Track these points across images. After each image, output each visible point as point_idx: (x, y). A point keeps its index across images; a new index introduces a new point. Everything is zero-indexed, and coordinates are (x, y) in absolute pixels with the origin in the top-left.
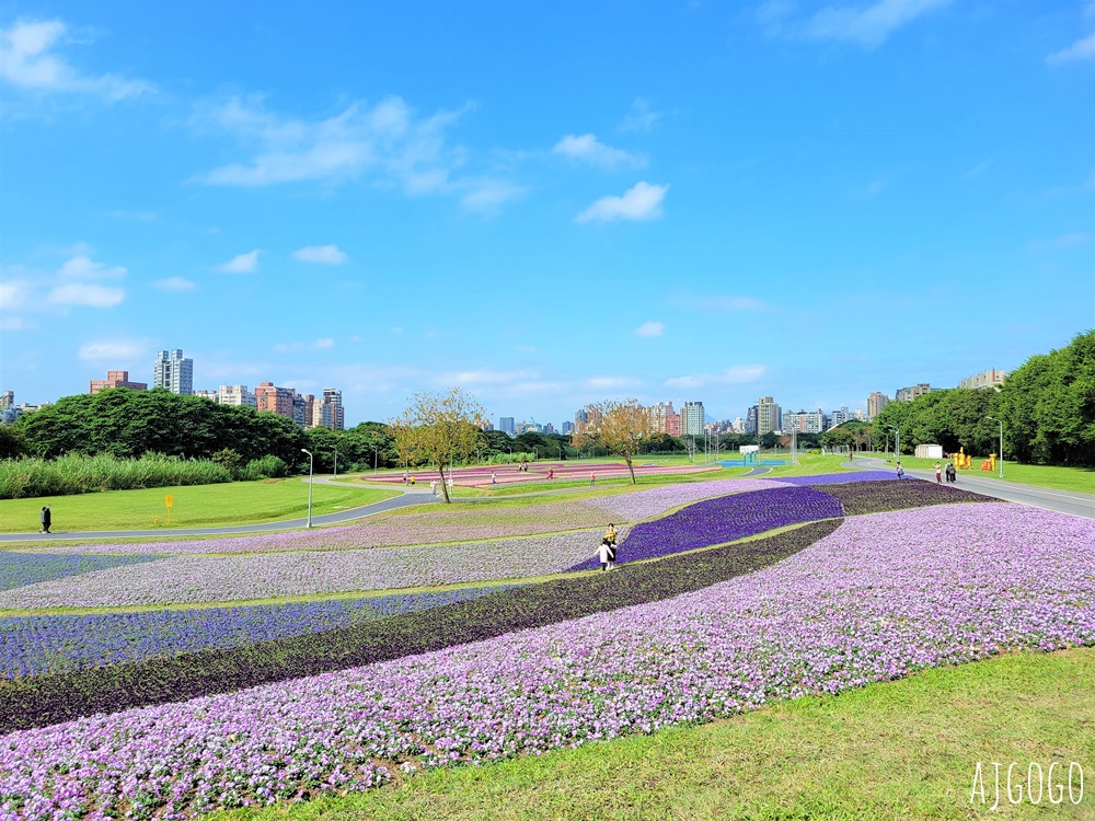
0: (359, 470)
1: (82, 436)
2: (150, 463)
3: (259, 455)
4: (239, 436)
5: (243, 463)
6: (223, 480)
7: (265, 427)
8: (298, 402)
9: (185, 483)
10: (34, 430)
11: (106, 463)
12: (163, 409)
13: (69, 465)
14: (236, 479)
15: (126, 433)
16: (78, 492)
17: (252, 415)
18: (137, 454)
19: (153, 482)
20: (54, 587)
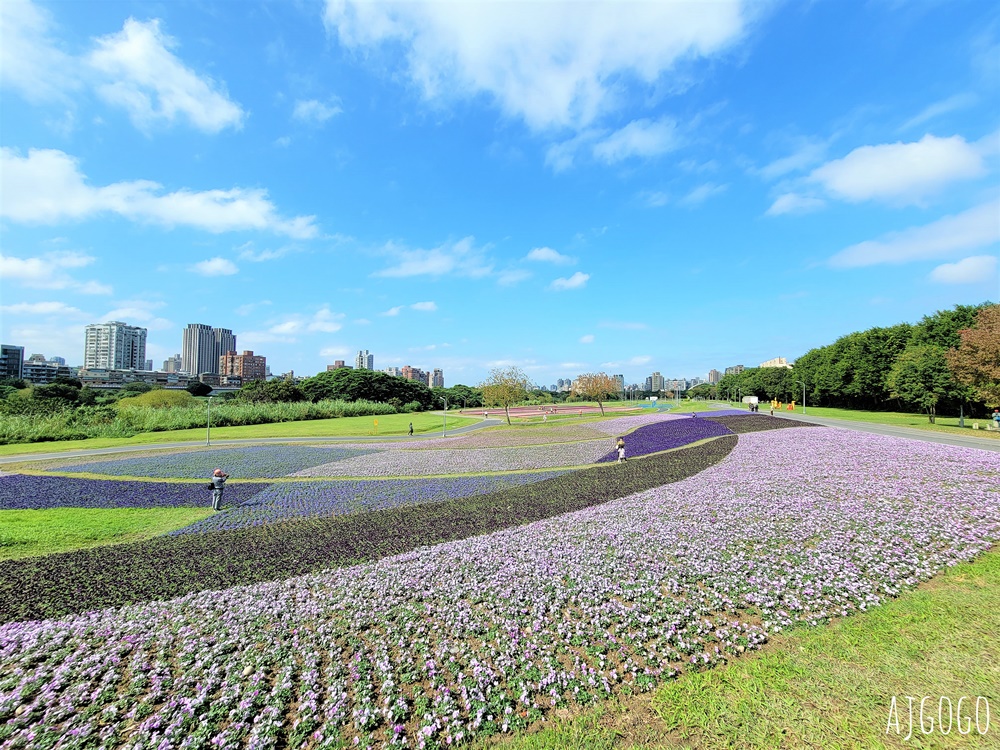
0: (457, 408)
1: (330, 391)
2: (361, 404)
3: (410, 401)
4: (400, 391)
5: (402, 405)
6: (394, 413)
7: (411, 388)
8: (422, 375)
9: (377, 414)
10: (308, 388)
11: (341, 404)
12: (366, 378)
13: (324, 405)
14: (399, 412)
15: (348, 389)
16: (329, 418)
17: (406, 381)
18: (354, 400)
19: (363, 413)
20: (338, 465)
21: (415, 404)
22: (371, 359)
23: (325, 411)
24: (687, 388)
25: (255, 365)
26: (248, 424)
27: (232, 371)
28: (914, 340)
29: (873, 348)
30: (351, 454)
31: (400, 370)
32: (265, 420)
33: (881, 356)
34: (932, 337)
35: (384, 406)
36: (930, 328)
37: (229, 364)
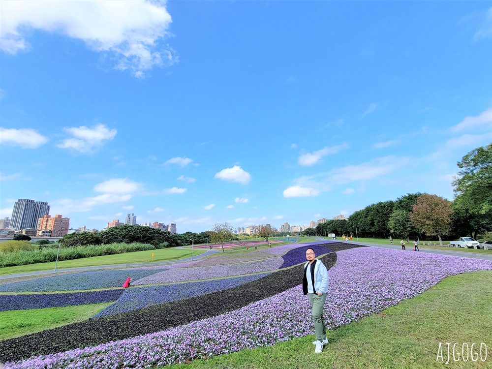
1: (117, 238)
2: (136, 244)
3: (162, 242)
4: (157, 236)
5: (158, 244)
6: (154, 249)
7: (164, 233)
8: (164, 226)
14: (157, 248)
16: (119, 253)
21: (166, 243)
22: (135, 218)
23: (116, 249)
25: (62, 223)
27: (46, 227)
28: (395, 208)
29: (380, 211)
31: (152, 224)
33: (384, 214)
34: (402, 206)
36: (401, 202)
37: (45, 223)
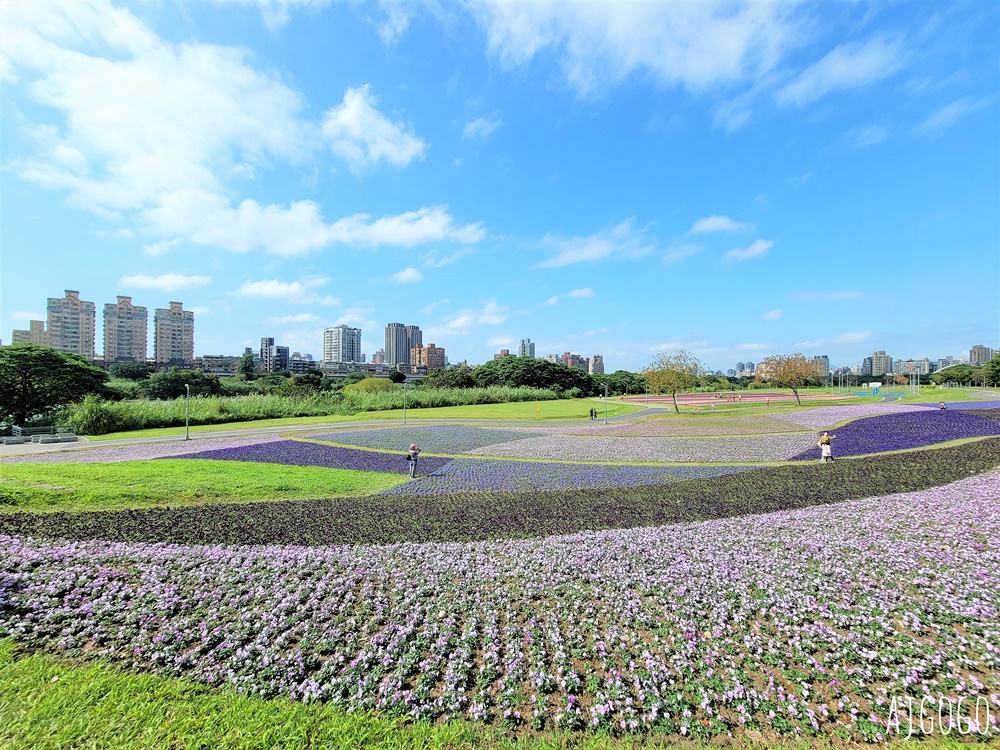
0: (617, 395)
4: (560, 378)
5: (563, 391)
6: (555, 399)
7: (571, 374)
8: (581, 362)
9: (539, 400)
10: (478, 375)
11: (506, 390)
12: (529, 365)
13: (493, 391)
14: (560, 398)
15: (513, 376)
16: (497, 402)
17: (566, 368)
18: (518, 386)
19: (526, 399)
20: (506, 446)
21: (576, 390)
22: (532, 347)
23: (493, 396)
24: (931, 370)
25: (437, 355)
26: (433, 406)
27: (420, 361)
30: (517, 436)
31: (560, 356)
32: (446, 404)
35: (545, 392)
37: (418, 356)
